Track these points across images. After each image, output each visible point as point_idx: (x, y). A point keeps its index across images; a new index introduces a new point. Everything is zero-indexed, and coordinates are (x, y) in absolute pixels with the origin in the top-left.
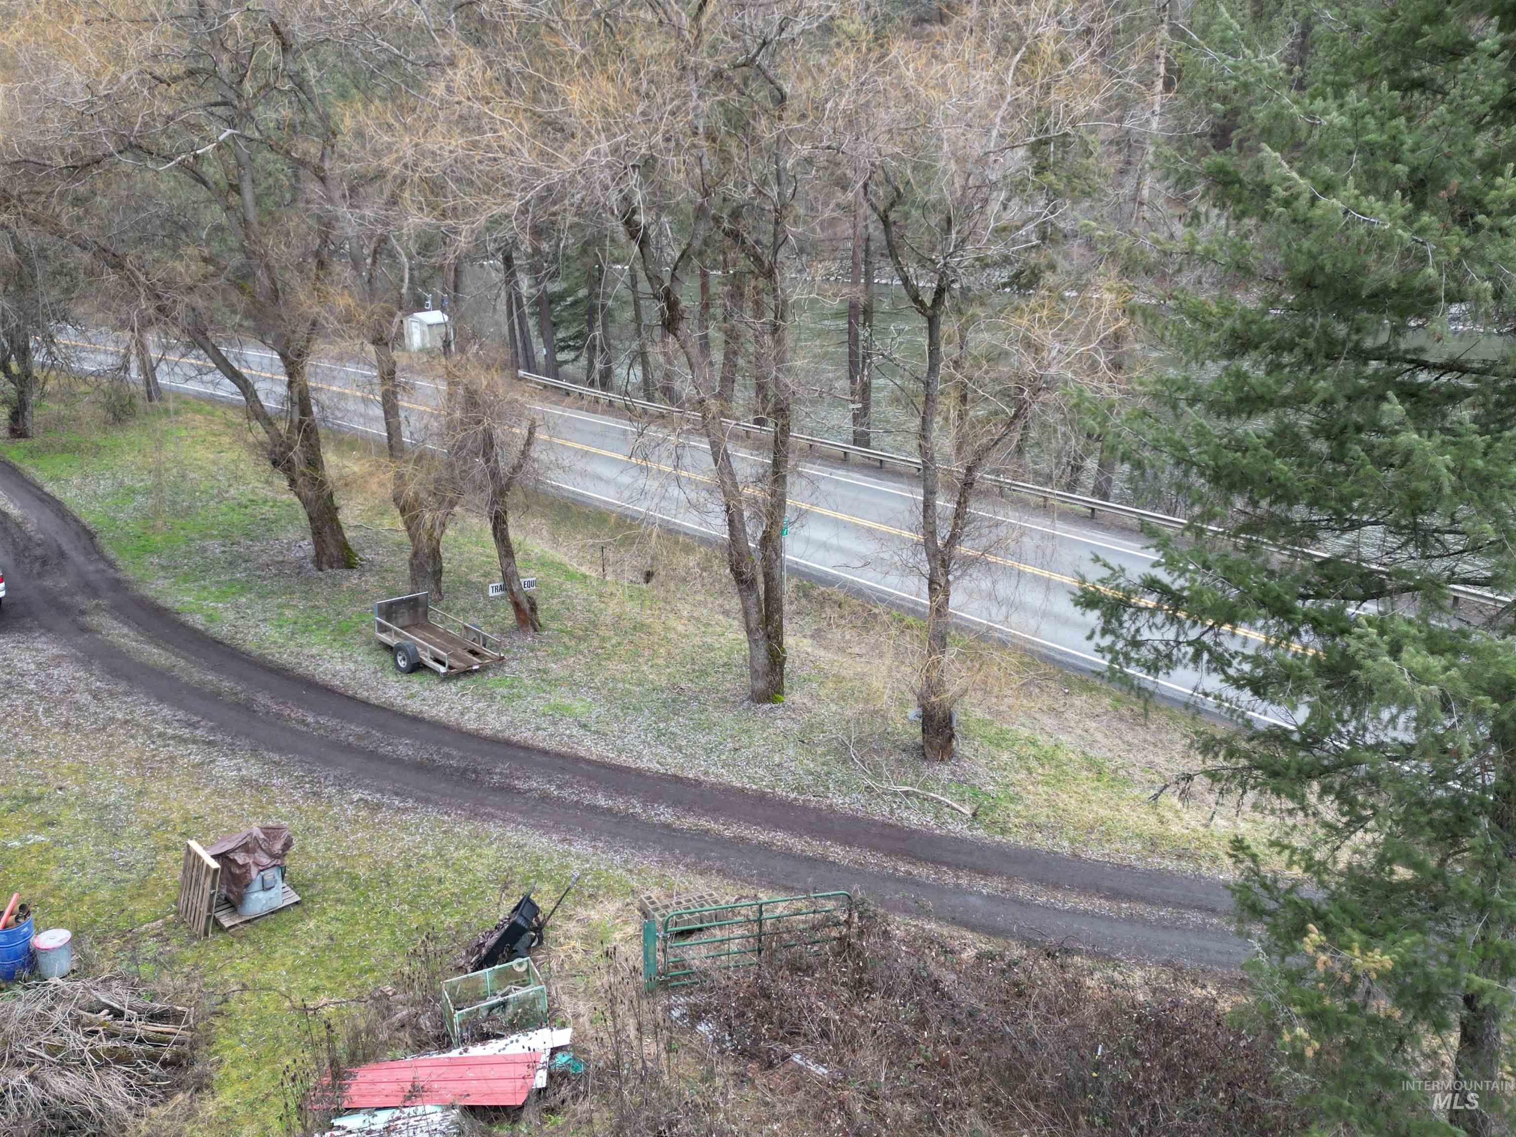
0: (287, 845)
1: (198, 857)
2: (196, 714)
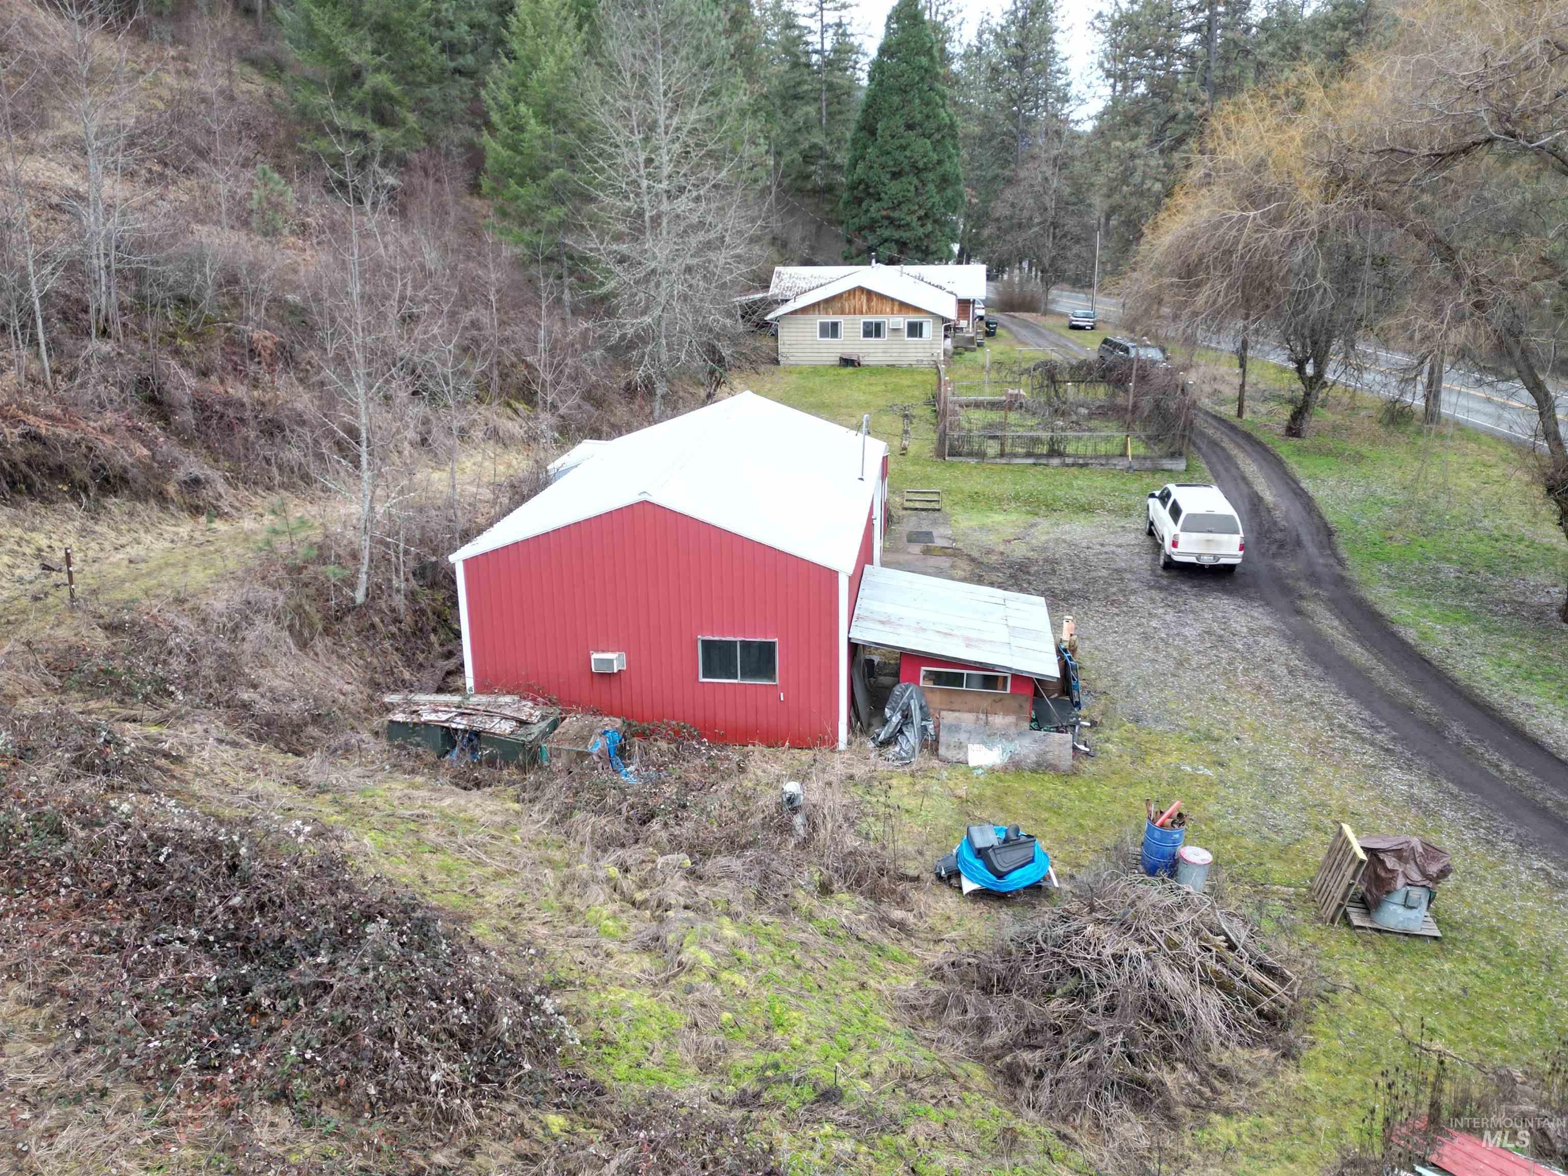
0: (1444, 873)
1: (1347, 842)
2: (1382, 719)
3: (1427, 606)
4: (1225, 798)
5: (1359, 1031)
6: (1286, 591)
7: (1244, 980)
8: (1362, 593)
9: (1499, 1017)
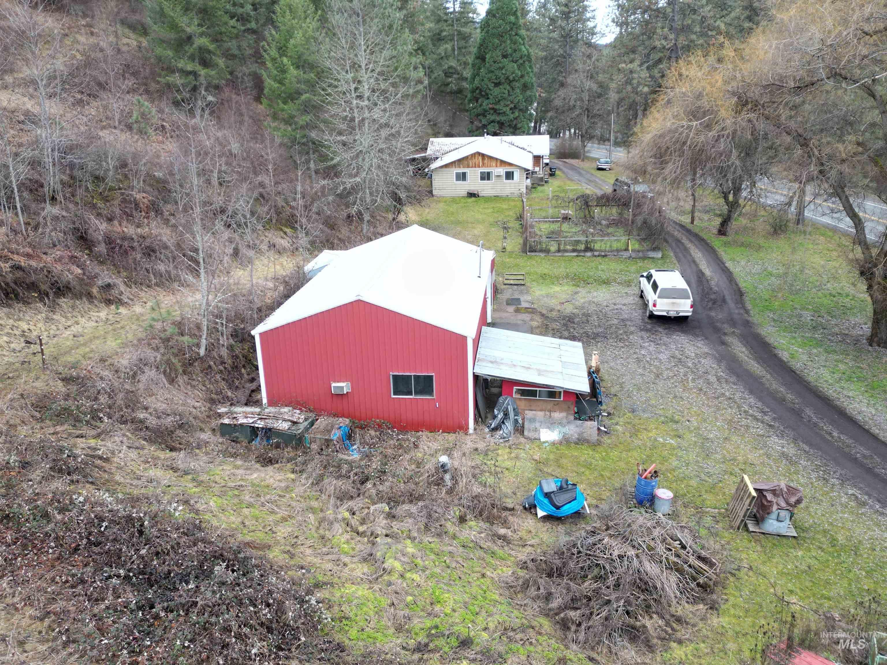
0: (799, 501)
1: (746, 485)
2: (768, 407)
3: (795, 338)
4: (681, 457)
5: (751, 593)
6: (717, 330)
7: (690, 566)
8: (759, 331)
9: (827, 583)
